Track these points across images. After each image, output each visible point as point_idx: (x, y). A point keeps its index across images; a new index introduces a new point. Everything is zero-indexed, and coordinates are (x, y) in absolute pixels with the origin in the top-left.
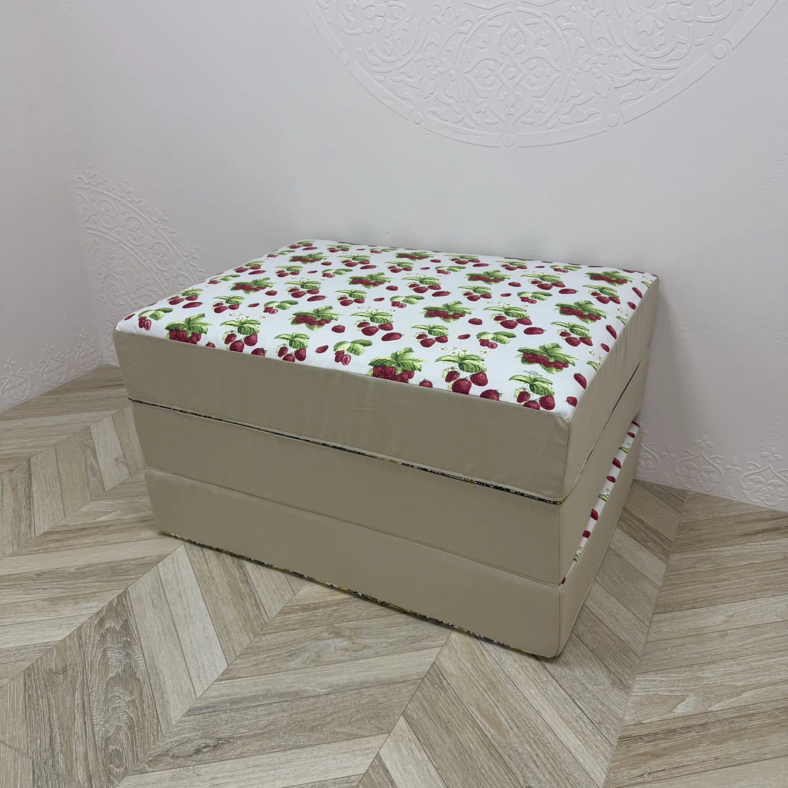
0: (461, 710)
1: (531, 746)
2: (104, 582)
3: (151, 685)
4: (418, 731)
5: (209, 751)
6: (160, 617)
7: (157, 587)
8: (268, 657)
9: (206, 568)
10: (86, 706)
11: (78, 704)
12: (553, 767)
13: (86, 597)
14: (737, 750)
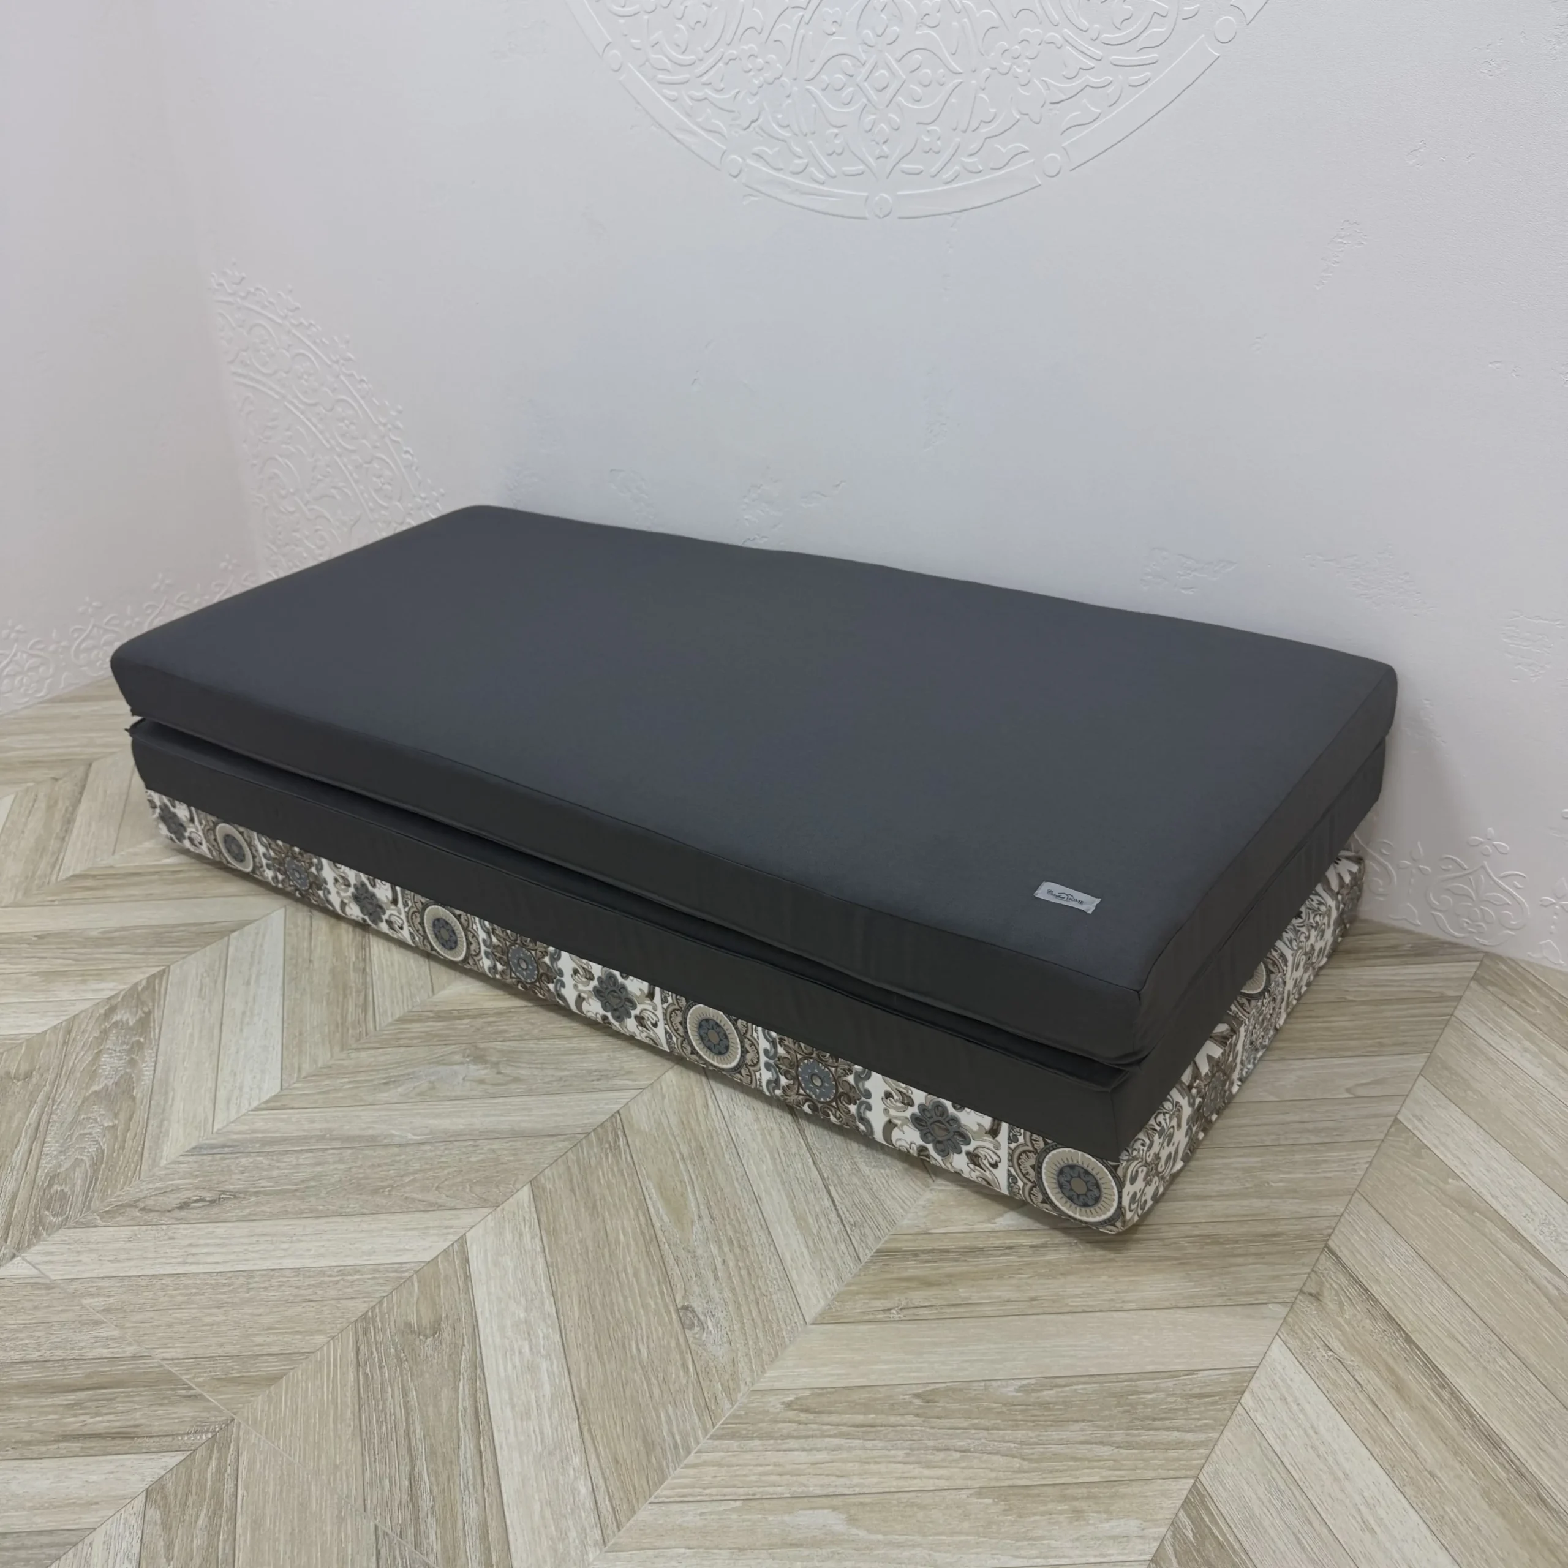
0: (629, 1185)
1: (720, 1248)
2: (136, 954)
3: (149, 1107)
4: (544, 1209)
5: (200, 1207)
6: (204, 1012)
7: (216, 968)
8: (350, 1082)
9: (306, 945)
10: (41, 1128)
11: (30, 1124)
12: (743, 1283)
13: (100, 975)
14: (1078, 1291)
